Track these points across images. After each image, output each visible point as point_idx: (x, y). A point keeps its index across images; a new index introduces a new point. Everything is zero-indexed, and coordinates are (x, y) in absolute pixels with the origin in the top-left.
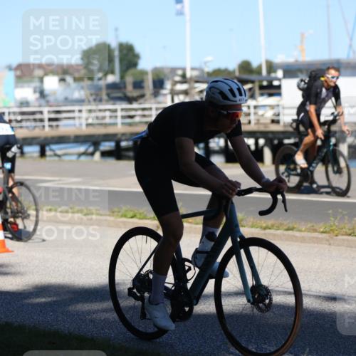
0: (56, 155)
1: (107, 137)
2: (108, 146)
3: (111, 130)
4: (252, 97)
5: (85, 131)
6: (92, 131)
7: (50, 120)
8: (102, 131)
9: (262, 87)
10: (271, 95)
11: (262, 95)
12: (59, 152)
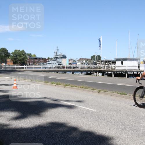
0: (75, 74)
1: (85, 71)
2: (86, 73)
3: (85, 70)
4: (111, 64)
5: (80, 69)
6: (81, 70)
7: (73, 67)
8: (83, 70)
9: (112, 63)
10: (115, 64)
11: (113, 64)
12: (76, 73)
